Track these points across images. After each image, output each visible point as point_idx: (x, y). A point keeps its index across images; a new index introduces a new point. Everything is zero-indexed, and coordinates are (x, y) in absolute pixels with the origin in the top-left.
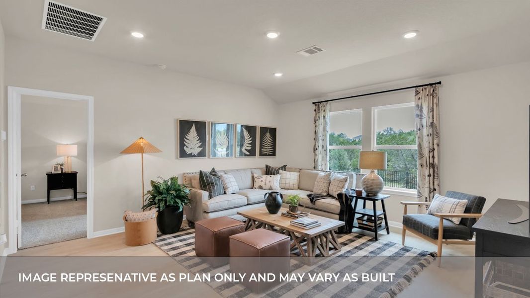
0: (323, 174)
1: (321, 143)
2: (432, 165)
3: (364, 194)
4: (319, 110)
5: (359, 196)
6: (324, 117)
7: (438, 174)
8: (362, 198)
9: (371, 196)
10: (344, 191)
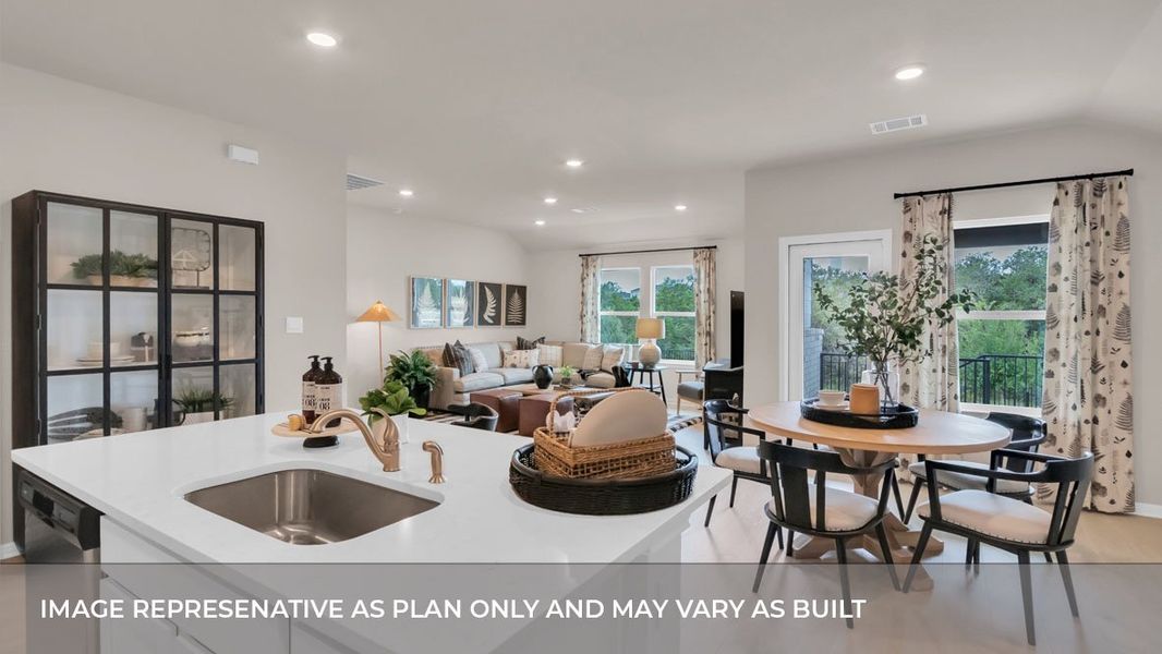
0: (594, 346)
1: (589, 308)
2: (709, 334)
3: (641, 366)
4: (587, 264)
5: (635, 368)
6: (594, 275)
7: (715, 344)
8: (640, 370)
9: (648, 368)
10: (619, 364)
